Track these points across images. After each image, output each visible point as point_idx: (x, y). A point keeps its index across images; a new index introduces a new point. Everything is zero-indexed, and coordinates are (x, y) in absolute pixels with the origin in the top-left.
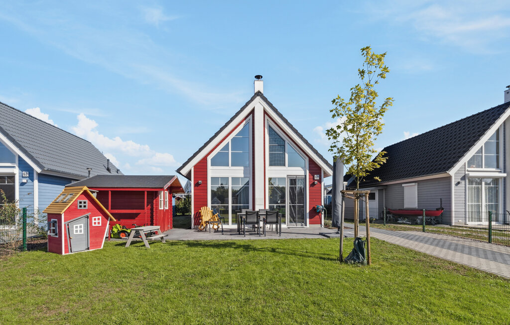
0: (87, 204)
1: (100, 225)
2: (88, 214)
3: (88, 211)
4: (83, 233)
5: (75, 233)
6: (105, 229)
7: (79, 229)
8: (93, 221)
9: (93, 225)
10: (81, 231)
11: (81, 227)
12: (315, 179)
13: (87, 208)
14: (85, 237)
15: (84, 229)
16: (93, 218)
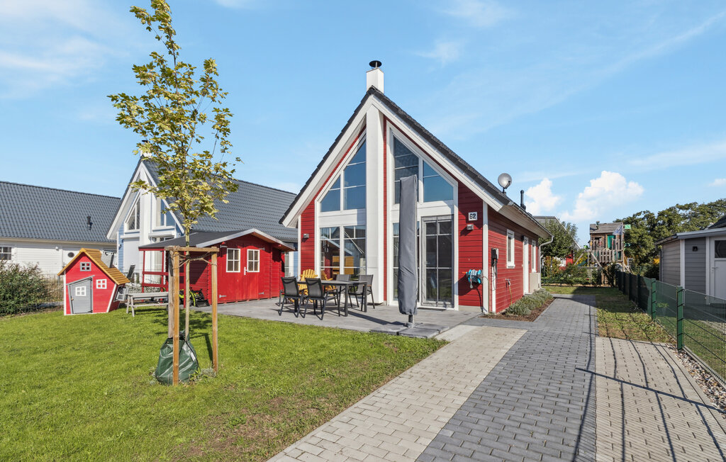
0: (90, 267)
1: (106, 288)
2: (92, 277)
3: (91, 273)
4: (85, 295)
5: (76, 295)
6: (111, 292)
7: (81, 291)
8: (97, 284)
9: (97, 288)
10: (83, 293)
11: (83, 289)
12: (470, 220)
13: (90, 270)
14: (89, 299)
15: (87, 291)
16: (97, 281)
